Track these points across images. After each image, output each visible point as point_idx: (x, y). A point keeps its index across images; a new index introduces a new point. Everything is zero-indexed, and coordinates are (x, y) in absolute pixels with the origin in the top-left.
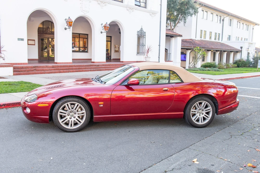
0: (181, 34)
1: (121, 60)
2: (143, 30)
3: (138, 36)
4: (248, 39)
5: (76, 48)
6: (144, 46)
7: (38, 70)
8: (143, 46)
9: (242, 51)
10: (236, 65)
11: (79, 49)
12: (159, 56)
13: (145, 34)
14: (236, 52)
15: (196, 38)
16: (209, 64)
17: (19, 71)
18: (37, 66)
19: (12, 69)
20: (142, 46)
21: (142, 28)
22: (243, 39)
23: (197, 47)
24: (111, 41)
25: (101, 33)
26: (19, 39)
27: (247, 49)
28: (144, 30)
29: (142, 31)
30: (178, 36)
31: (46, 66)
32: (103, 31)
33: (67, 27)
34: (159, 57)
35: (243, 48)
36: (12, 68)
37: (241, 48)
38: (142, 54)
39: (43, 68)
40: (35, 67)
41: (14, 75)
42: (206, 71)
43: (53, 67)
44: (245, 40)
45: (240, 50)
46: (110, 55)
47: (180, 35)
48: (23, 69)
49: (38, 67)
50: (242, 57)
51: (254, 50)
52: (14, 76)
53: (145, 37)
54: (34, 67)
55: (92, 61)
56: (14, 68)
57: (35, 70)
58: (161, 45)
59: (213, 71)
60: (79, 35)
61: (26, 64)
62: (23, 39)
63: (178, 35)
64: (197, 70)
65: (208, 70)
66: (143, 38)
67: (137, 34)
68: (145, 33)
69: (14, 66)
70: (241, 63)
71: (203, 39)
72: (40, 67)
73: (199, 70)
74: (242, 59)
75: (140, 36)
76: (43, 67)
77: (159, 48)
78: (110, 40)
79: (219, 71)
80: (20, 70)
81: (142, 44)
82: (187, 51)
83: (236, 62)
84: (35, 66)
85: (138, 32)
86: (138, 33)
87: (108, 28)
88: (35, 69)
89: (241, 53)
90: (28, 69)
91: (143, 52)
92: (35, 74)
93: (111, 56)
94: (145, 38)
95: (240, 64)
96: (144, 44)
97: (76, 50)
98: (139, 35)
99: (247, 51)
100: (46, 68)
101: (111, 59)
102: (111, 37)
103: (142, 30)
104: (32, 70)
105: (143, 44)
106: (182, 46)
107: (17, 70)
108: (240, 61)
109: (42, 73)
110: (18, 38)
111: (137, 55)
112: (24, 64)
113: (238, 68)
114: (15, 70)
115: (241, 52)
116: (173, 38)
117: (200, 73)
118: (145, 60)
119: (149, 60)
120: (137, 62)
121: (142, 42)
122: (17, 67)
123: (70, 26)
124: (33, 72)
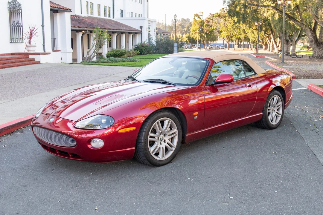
0: (69, 8)
3: (10, 10)
4: (142, 15)
6: (21, 27)
8: (19, 27)
9: (142, 31)
10: (138, 52)
12: (44, 42)
13: (21, 7)
14: (135, 33)
15: (81, 14)
16: (119, 52)
20: (17, 27)
22: (137, 16)
23: (96, 27)
27: (148, 29)
29: (16, 2)
30: (67, 11)
34: (44, 45)
35: (143, 27)
37: (141, 27)
38: (18, 41)
42: (119, 62)
44: (139, 17)
45: (139, 31)
47: (68, 9)
50: (143, 41)
51: (155, 30)
53: (20, 12)
58: (45, 24)
59: (128, 61)
63: (66, 8)
64: (109, 62)
66: (18, 14)
67: (8, 7)
68: (20, 5)
70: (144, 48)
73: (110, 62)
74: (143, 43)
77: (43, 29)
79: (135, 61)
81: (17, 24)
82: (77, 33)
83: (137, 47)
85: (9, 3)
86: (9, 6)
89: (140, 35)
91: (20, 38)
94: (21, 14)
95: (143, 50)
96: (21, 25)
98: (11, 8)
99: (148, 32)
105: (18, 23)
106: (72, 27)
108: (143, 46)
111: (11, 42)
113: (141, 56)
115: (142, 33)
116: (57, 13)
117: (122, 66)
118: (26, 51)
119: (34, 51)
120: (12, 54)
121: (17, 22)
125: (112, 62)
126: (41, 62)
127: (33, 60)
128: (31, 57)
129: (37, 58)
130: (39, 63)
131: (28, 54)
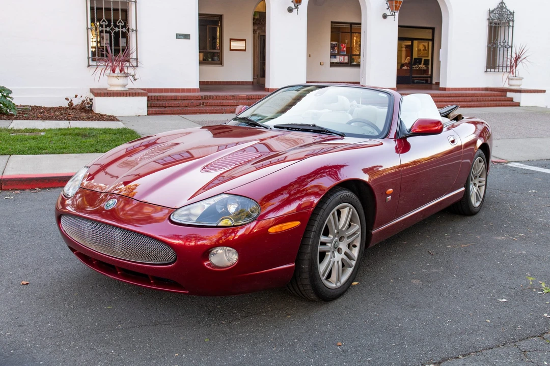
1: (441, 86)
2: (506, 8)
3: (491, 23)
5: (342, 58)
6: (510, 49)
7: (208, 104)
8: (506, 49)
11: (351, 60)
13: (513, 17)
17: (165, 107)
18: (210, 96)
19: (144, 100)
20: (502, 49)
21: (502, 3)
24: (433, 40)
25: (385, 16)
26: (179, 36)
28: (510, 6)
29: (504, 10)
31: (233, 96)
32: (388, 12)
33: (292, 5)
36: (145, 98)
38: (501, 70)
39: (222, 101)
40: (205, 99)
41: (148, 114)
46: (430, 73)
48: (175, 102)
49: (213, 99)
52: (151, 117)
53: (511, 24)
54: (202, 97)
57: (203, 105)
60: (351, 26)
62: (189, 35)
66: (507, 28)
67: (488, 18)
68: (512, 14)
69: (151, 94)
72: (218, 98)
75: (495, 23)
76: (225, 98)
78: (431, 38)
80: (166, 103)
81: (502, 44)
84: (205, 96)
85: (490, 12)
86: (490, 16)
87: (398, 5)
88: (201, 101)
90: (186, 102)
91: (505, 65)
92: (200, 113)
93: (431, 77)
94: (511, 29)
96: (510, 44)
97: (342, 61)
98: (493, 20)
100: (232, 101)
101: (431, 83)
102: (433, 29)
103: (502, 6)
104: (196, 103)
105: (504, 43)
107: (160, 105)
109: (215, 113)
110: (177, 34)
111: (486, 71)
114: (156, 104)
118: (506, 86)
119: (519, 86)
120: (486, 89)
121: (502, 39)
122: (163, 97)
123: (297, 3)
124: (196, 108)
126: (521, 105)
127: (511, 99)
128: (509, 95)
129: (516, 97)
130: (518, 105)
131: (504, 91)
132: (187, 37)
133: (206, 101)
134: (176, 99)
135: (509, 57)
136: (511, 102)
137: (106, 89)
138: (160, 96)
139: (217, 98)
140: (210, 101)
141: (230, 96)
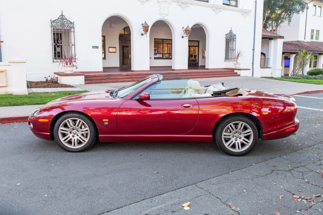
0: (282, 35)
1: (206, 67)
2: (233, 33)
3: (227, 40)
5: (159, 55)
6: (234, 51)
8: (233, 51)
11: (163, 56)
12: (253, 61)
13: (236, 37)
15: (305, 39)
16: (317, 71)
17: (91, 80)
18: (110, 75)
19: (82, 77)
20: (231, 51)
21: (231, 31)
23: (302, 50)
24: (198, 46)
25: (183, 37)
26: (93, 47)
28: (234, 32)
29: (232, 34)
30: (279, 38)
31: (120, 74)
32: (184, 35)
33: (144, 33)
34: (253, 64)
38: (231, 60)
39: (116, 77)
42: (311, 79)
43: (127, 76)
46: (197, 61)
47: (280, 37)
48: (96, 78)
52: (86, 85)
53: (235, 40)
54: (107, 75)
55: (173, 68)
56: (86, 77)
57: (108, 79)
58: (255, 49)
60: (163, 40)
61: (101, 72)
64: (300, 78)
65: (314, 78)
66: (233, 41)
67: (225, 37)
68: (235, 35)
69: (85, 74)
71: (314, 40)
73: (302, 78)
75: (228, 40)
76: (117, 75)
77: (254, 52)
80: (92, 78)
81: (231, 49)
82: (291, 55)
85: (226, 35)
87: (189, 32)
88: (107, 77)
90: (100, 78)
91: (232, 58)
92: (107, 83)
93: (198, 63)
94: (235, 42)
96: (234, 49)
97: (159, 57)
98: (227, 38)
100: (120, 77)
101: (198, 66)
102: (198, 41)
103: (231, 32)
104: (105, 78)
105: (232, 48)
106: (283, 50)
109: (114, 82)
111: (225, 61)
112: (99, 72)
114: (88, 79)
116: (272, 40)
118: (234, 67)
119: (239, 67)
121: (231, 46)
122: (90, 75)
123: (146, 31)
124: (105, 81)
125: (303, 79)
126: (241, 75)
127: (236, 73)
128: (235, 71)
129: (238, 72)
130: (239, 75)
131: (233, 69)
132: (97, 47)
133: (109, 77)
134: (95, 76)
135: (234, 54)
136: (236, 74)
137: (63, 73)
138: (88, 75)
139: (114, 75)
140: (111, 77)
141: (119, 74)
